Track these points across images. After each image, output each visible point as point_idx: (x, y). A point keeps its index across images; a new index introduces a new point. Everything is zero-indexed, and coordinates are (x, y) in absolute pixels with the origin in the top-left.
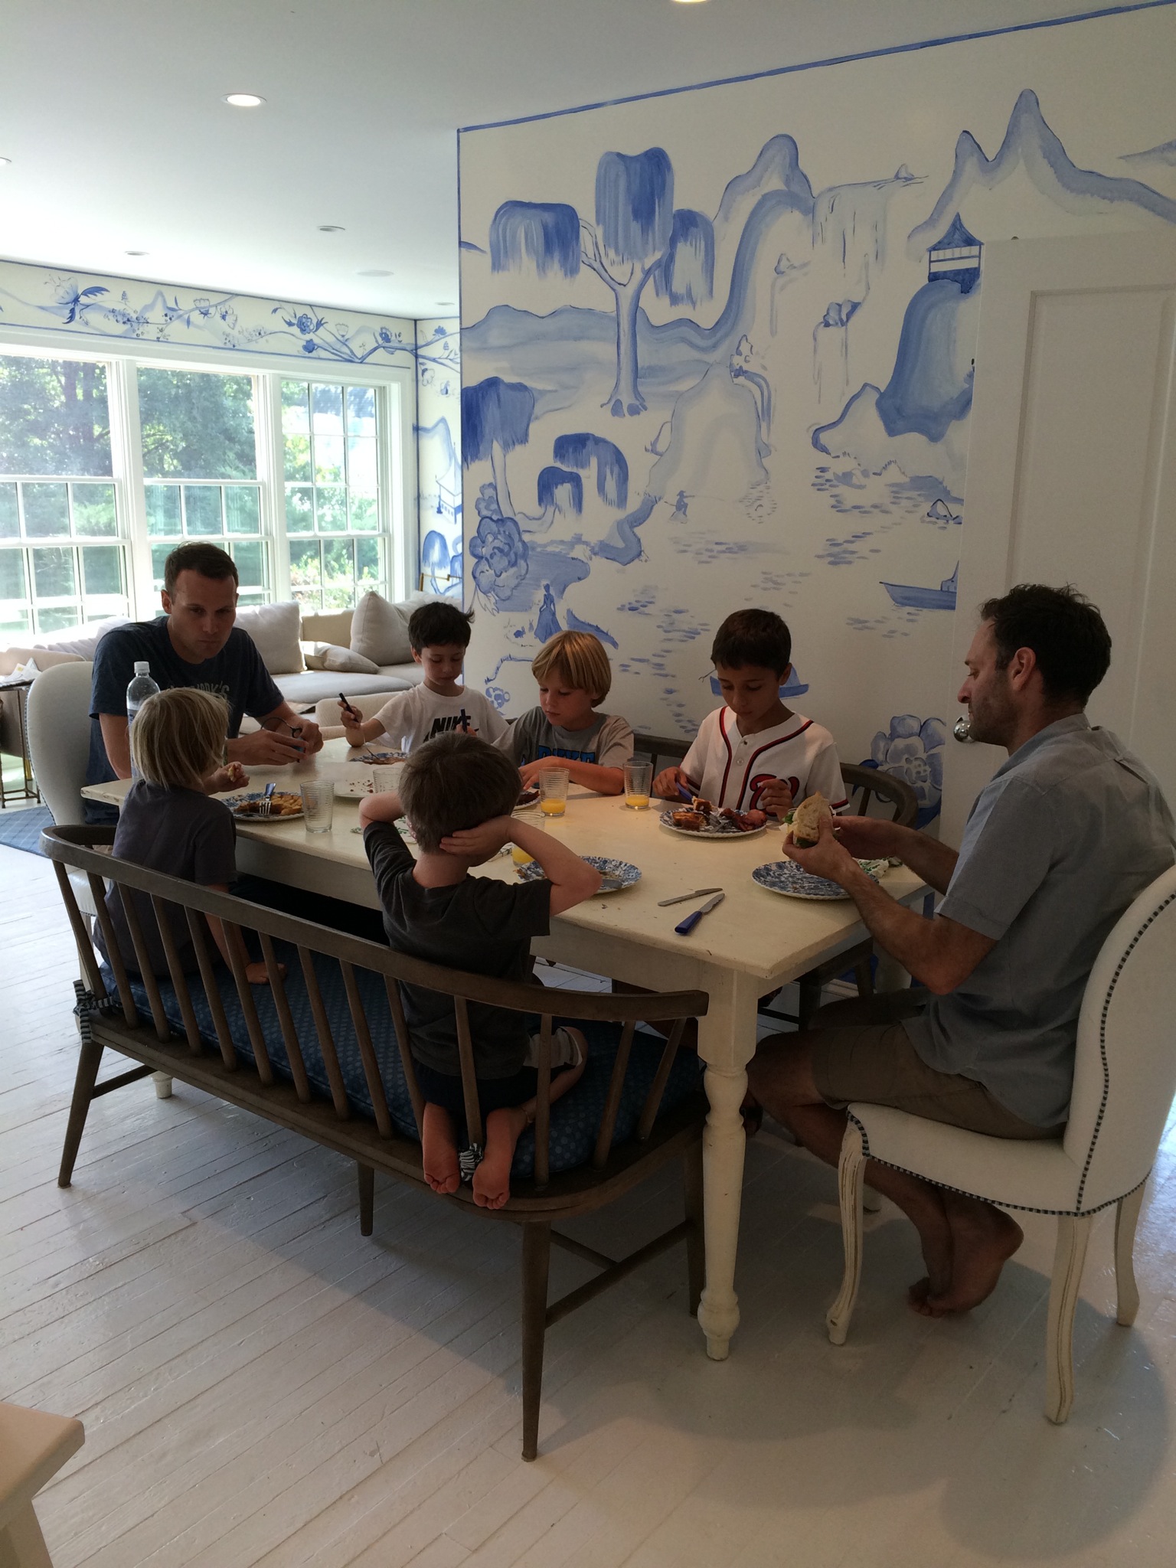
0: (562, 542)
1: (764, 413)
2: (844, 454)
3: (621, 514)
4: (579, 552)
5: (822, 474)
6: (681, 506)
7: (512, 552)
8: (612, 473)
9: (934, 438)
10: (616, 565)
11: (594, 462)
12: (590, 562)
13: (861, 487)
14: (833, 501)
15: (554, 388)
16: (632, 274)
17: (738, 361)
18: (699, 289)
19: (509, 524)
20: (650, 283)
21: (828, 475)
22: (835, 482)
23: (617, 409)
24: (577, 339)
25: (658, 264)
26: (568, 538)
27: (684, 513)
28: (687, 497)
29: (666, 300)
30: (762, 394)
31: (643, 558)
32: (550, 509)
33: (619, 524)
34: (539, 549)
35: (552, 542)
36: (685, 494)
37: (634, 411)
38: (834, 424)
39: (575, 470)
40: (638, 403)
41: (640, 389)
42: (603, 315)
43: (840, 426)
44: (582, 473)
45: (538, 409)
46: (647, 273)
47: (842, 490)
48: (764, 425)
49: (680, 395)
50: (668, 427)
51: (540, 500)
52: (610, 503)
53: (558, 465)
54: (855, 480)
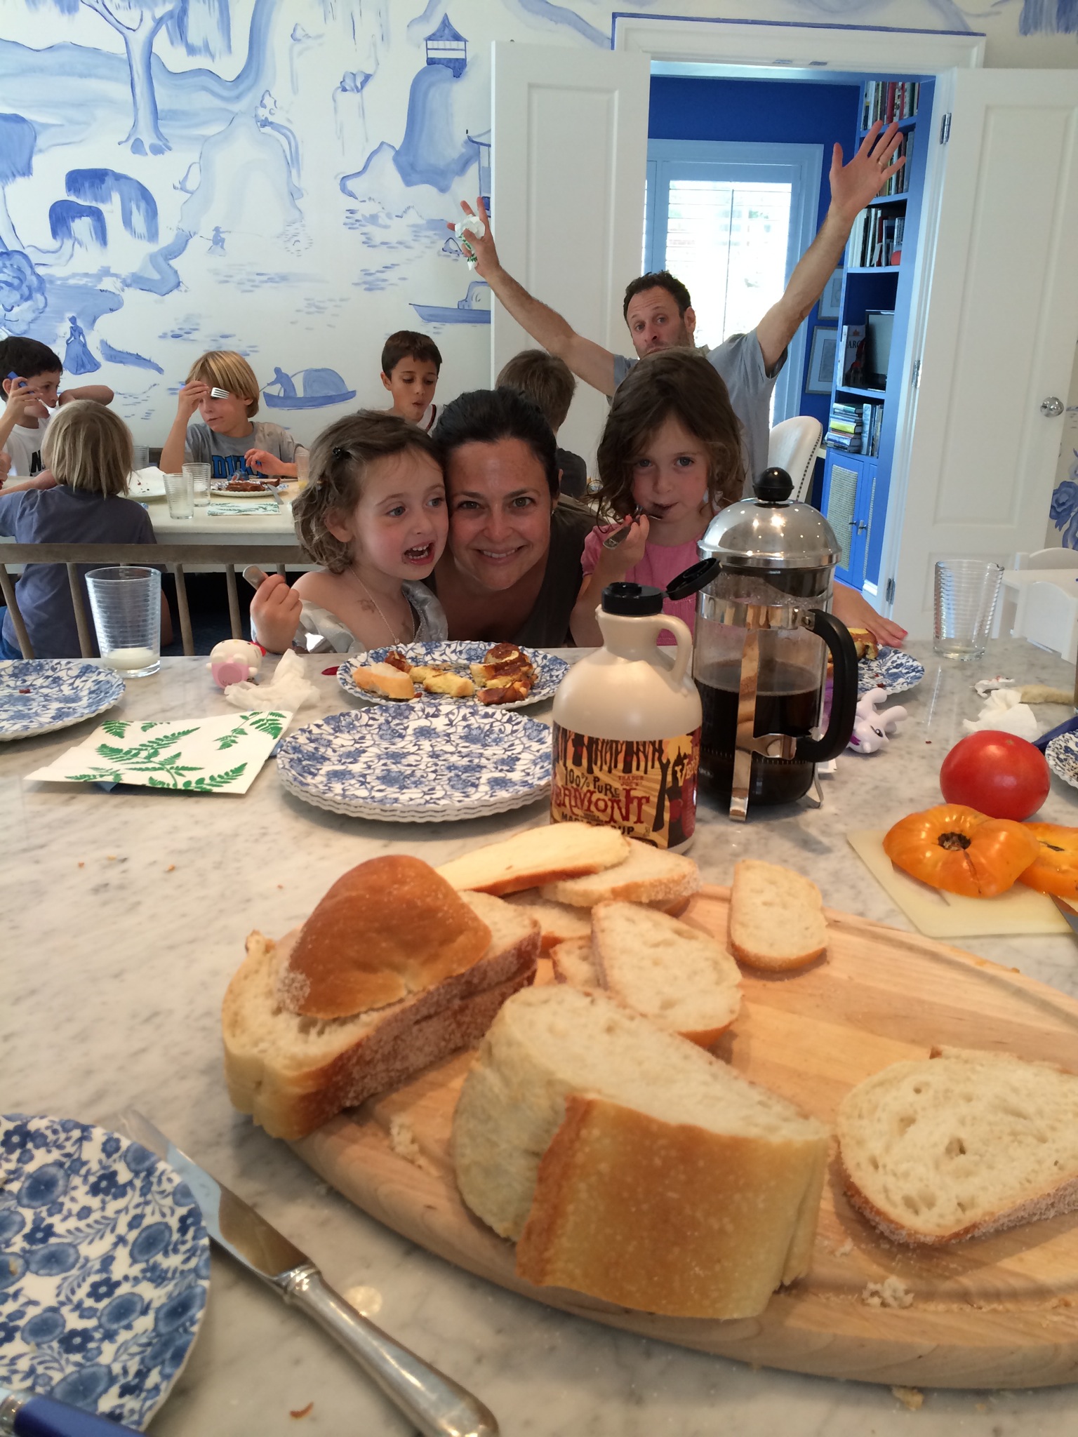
0: (86, 275)
1: (293, 161)
2: (370, 199)
3: (153, 248)
4: (108, 284)
5: (351, 215)
6: (218, 240)
7: (24, 286)
8: (138, 208)
9: (443, 190)
10: (153, 297)
11: (116, 197)
12: (122, 294)
13: (386, 227)
14: (363, 238)
15: (59, 123)
16: (141, 20)
17: (263, 113)
18: (217, 43)
19: (18, 259)
20: (163, 32)
21: (358, 216)
22: (363, 223)
23: (137, 147)
24: (81, 76)
25: (170, 15)
26: (94, 270)
27: (222, 247)
28: (223, 232)
29: (182, 50)
30: (290, 144)
31: (182, 287)
32: (68, 243)
33: (153, 258)
34: (59, 282)
35: (74, 275)
36: (221, 230)
37: (157, 150)
38: (359, 174)
39: (94, 204)
40: (161, 143)
41: (162, 130)
42: (110, 57)
43: (364, 176)
44: (102, 207)
45: (41, 142)
46: (159, 22)
47: (369, 228)
48: (294, 172)
49: (206, 139)
50: (195, 169)
51: (55, 234)
52: (140, 237)
53: (73, 198)
54: (380, 221)
